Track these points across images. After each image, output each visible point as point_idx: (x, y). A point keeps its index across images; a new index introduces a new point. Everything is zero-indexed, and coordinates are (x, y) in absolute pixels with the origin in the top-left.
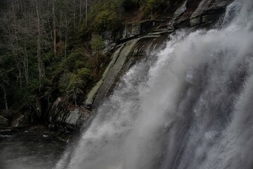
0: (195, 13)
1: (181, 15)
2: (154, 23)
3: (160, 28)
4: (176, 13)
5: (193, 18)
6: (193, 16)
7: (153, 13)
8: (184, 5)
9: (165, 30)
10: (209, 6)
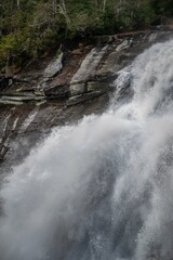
0: (76, 75)
1: (55, 75)
2: (11, 82)
3: (23, 91)
4: (47, 70)
5: (74, 84)
6: (73, 80)
7: (10, 65)
8: (59, 60)
9: (30, 96)
10: (97, 68)
